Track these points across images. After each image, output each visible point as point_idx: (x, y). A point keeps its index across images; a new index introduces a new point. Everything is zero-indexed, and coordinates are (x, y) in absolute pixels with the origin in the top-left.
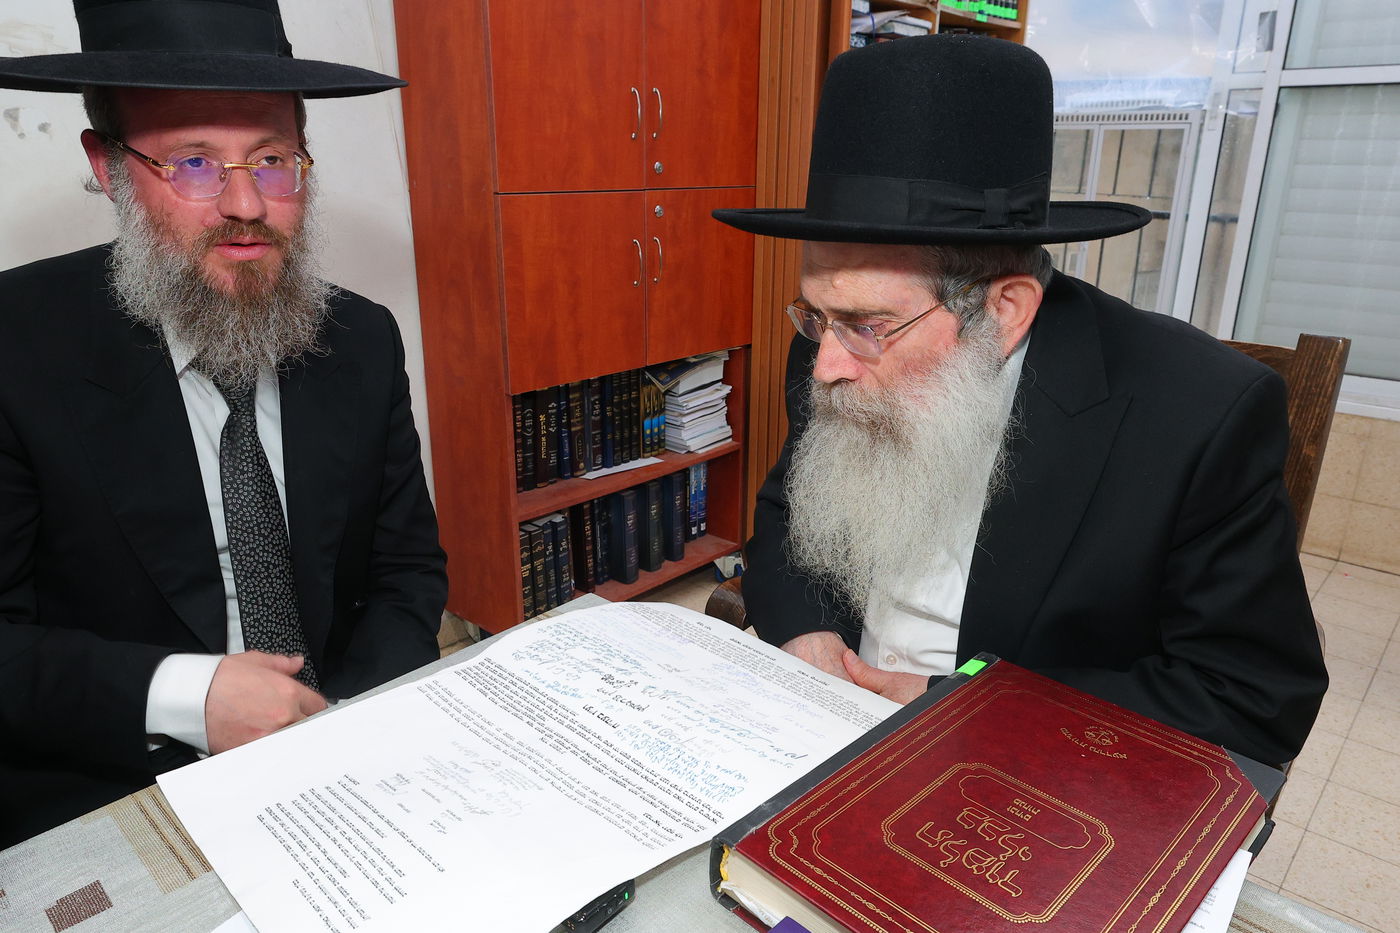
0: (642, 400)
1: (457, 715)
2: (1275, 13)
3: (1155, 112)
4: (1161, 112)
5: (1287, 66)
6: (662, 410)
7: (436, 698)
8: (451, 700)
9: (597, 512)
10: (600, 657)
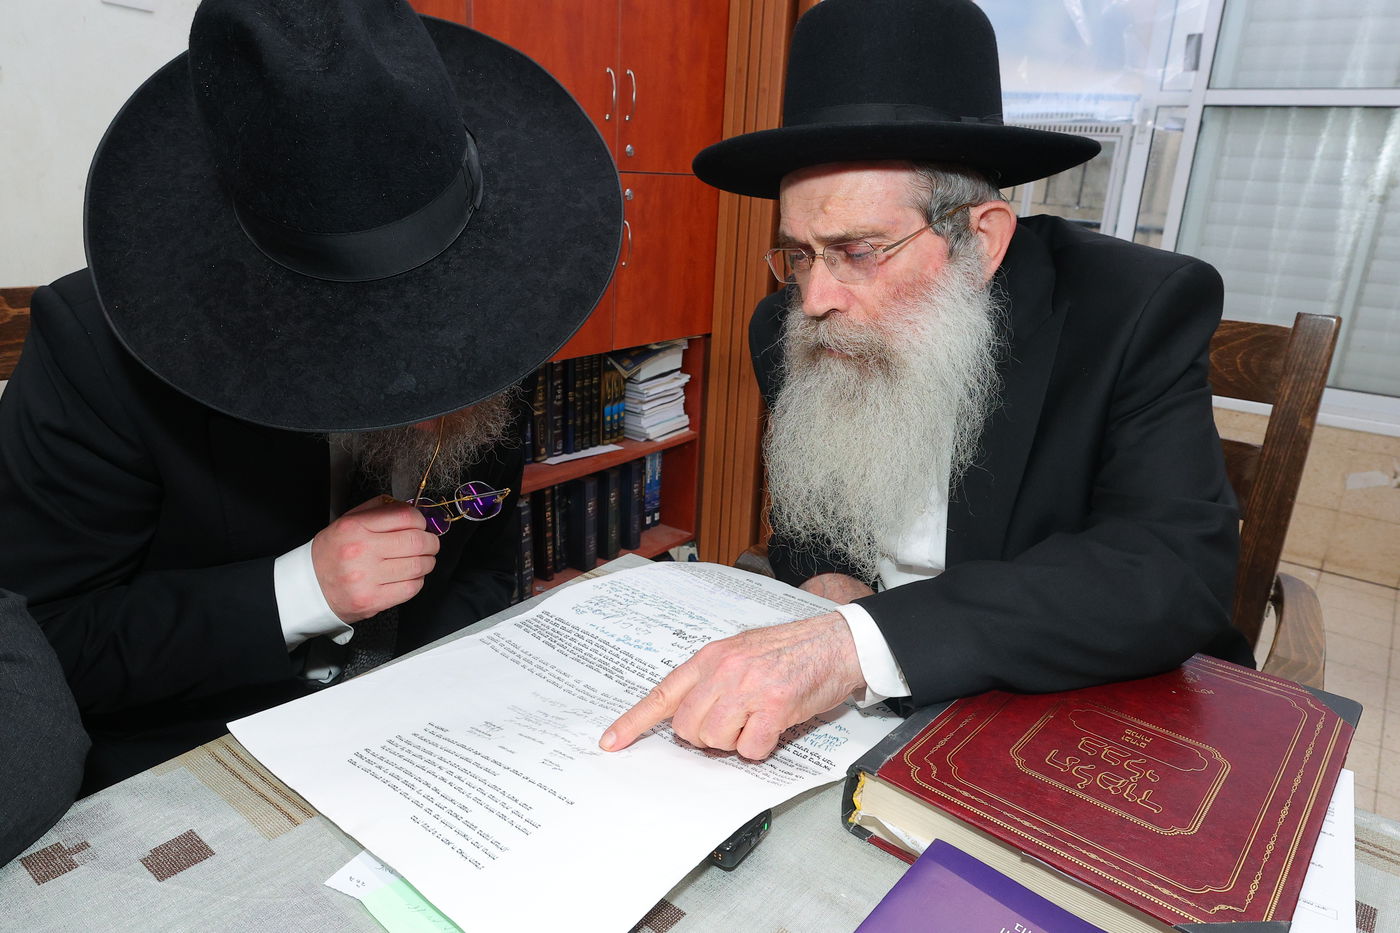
0: (603, 386)
1: (530, 666)
2: (1200, 36)
3: (1089, 125)
4: (1094, 125)
5: (1211, 86)
6: (622, 397)
7: (502, 650)
8: (518, 652)
9: (557, 498)
10: (664, 613)
